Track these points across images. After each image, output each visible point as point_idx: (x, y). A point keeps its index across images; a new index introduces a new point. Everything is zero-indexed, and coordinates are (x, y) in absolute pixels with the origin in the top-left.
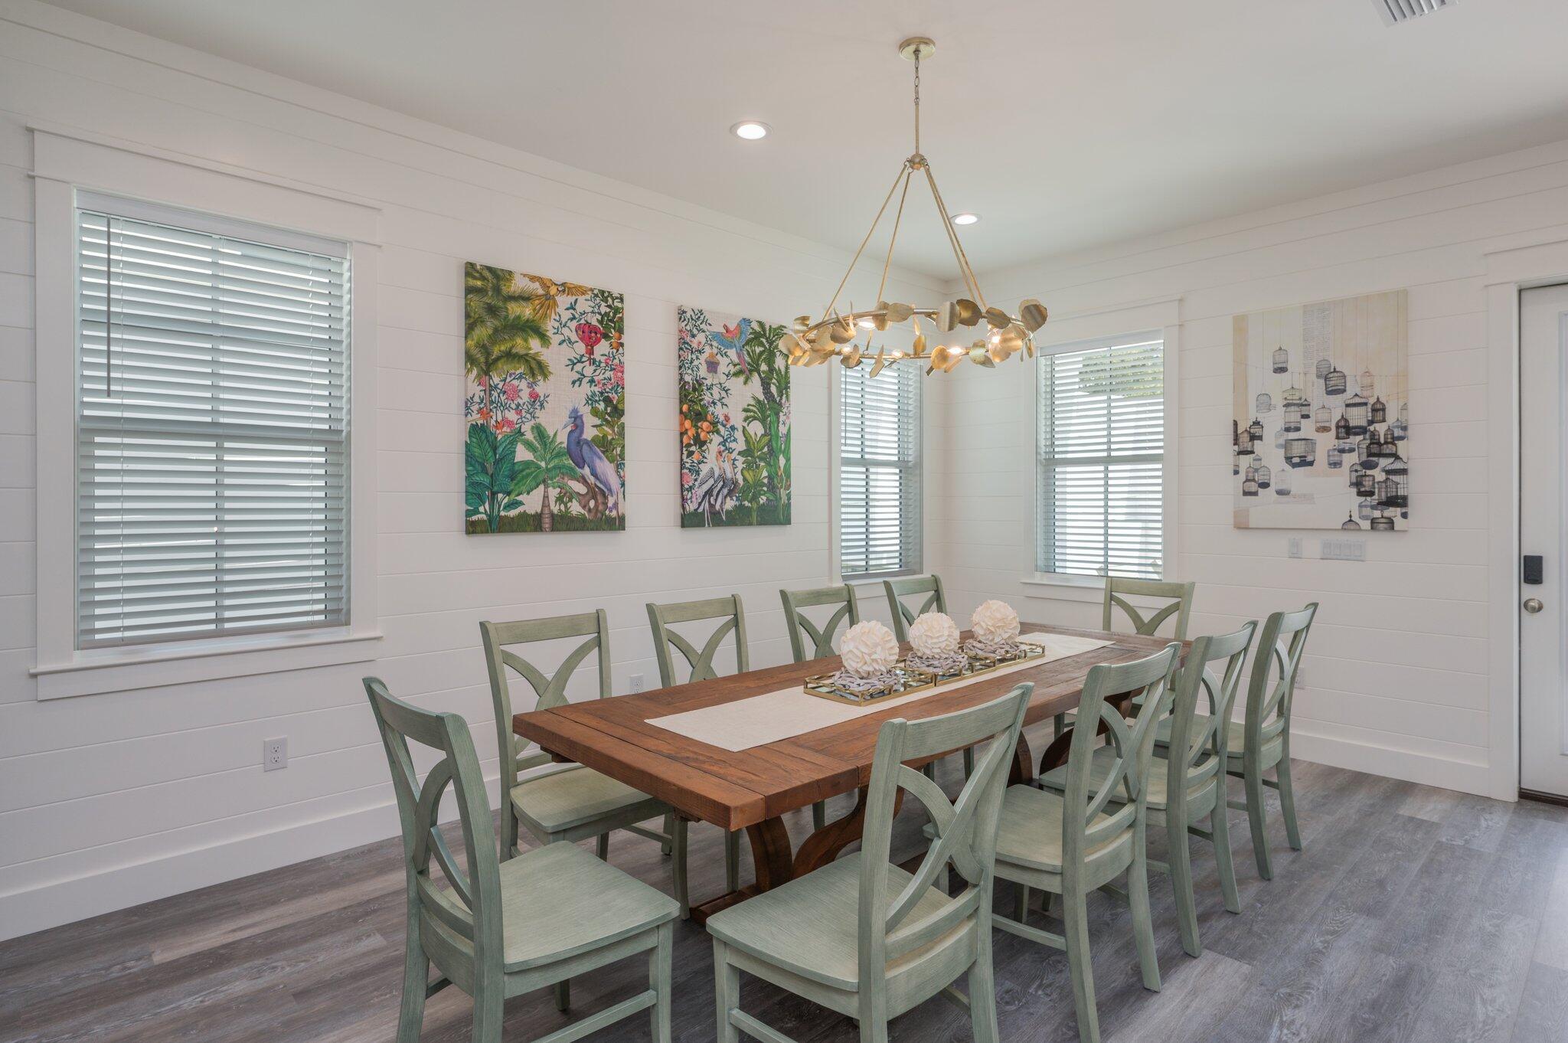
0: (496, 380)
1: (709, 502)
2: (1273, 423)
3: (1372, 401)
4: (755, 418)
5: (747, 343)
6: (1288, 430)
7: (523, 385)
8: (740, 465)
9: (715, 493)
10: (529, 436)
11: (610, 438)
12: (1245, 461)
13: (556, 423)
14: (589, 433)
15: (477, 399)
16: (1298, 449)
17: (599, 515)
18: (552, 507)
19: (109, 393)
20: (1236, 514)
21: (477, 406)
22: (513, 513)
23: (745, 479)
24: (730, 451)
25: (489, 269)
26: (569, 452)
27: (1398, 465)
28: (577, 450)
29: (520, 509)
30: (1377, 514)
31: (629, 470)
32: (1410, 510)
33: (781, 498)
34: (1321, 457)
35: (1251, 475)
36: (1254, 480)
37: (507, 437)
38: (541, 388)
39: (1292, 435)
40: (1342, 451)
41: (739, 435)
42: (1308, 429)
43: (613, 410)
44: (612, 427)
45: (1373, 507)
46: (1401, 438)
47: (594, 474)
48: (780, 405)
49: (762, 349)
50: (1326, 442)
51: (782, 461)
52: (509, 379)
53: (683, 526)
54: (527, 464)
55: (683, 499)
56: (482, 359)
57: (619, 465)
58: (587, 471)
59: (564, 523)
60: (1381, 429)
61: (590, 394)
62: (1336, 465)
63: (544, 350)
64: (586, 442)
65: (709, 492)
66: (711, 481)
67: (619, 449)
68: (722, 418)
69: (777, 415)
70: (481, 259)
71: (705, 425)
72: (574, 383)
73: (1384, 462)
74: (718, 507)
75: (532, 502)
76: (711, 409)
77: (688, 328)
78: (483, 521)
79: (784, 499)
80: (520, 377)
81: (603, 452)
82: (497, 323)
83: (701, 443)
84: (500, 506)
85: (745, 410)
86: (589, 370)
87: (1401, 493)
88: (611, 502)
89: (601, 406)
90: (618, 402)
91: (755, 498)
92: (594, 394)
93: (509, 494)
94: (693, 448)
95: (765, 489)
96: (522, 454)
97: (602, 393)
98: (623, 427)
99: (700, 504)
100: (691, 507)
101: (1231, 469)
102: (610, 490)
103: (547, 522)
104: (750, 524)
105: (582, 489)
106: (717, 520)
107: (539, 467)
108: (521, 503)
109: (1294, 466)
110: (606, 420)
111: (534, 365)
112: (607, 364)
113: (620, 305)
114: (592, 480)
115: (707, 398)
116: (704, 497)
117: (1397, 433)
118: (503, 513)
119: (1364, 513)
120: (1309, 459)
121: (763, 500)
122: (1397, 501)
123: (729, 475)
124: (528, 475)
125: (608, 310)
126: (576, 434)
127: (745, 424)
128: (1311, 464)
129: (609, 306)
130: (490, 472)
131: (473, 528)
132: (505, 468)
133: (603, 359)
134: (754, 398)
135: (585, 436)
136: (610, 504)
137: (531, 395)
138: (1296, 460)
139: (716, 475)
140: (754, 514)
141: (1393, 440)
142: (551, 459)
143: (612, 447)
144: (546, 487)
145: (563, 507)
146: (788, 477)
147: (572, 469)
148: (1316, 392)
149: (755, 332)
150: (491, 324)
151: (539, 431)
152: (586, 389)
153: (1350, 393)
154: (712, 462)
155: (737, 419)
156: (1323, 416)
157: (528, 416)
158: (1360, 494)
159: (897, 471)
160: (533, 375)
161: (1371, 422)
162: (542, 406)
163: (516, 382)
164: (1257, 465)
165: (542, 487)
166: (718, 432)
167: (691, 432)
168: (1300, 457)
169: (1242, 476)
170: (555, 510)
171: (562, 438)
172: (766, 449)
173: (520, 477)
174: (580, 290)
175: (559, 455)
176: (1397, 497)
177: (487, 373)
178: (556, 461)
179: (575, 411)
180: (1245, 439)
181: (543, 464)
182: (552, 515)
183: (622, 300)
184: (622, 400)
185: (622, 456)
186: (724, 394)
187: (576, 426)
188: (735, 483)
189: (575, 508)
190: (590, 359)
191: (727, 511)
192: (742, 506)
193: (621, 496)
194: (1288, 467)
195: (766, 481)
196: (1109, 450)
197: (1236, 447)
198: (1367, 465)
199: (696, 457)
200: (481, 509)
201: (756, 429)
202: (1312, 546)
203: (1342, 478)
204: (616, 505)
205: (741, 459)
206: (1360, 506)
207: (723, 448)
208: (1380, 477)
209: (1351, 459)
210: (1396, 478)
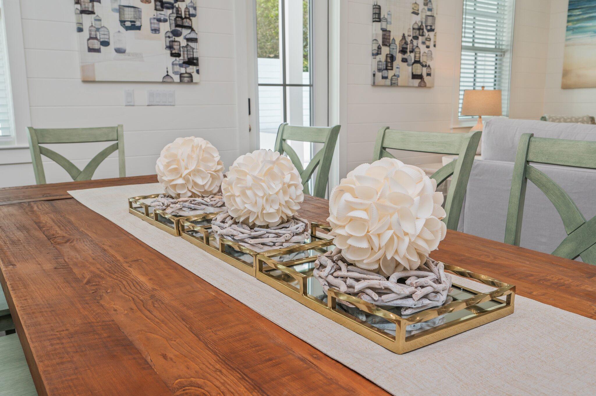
12: (87, 20)
16: (129, 15)
20: (83, 69)
27: (193, 35)
30: (183, 70)
32: (200, 68)
34: (145, 22)
35: (93, 33)
36: (96, 38)
39: (124, 2)
40: (159, 20)
45: (181, 66)
46: (194, 16)
50: (148, 12)
60: (182, 6)
62: (156, 31)
73: (185, 32)
87: (195, 56)
101: (75, 27)
109: (127, 28)
117: (192, 11)
119: (176, 70)
120: (138, 24)
122: (192, 62)
128: (139, 28)
138: (128, 24)
141: (190, 16)
158: (172, 55)
164: (97, 24)
168: (131, 22)
169: (86, 34)
176: (193, 58)
194: (122, 29)
197: (78, 6)
198: (176, 34)
202: (142, 95)
203: (161, 41)
206: (173, 64)
208: (184, 43)
209: (165, 27)
210: (192, 44)
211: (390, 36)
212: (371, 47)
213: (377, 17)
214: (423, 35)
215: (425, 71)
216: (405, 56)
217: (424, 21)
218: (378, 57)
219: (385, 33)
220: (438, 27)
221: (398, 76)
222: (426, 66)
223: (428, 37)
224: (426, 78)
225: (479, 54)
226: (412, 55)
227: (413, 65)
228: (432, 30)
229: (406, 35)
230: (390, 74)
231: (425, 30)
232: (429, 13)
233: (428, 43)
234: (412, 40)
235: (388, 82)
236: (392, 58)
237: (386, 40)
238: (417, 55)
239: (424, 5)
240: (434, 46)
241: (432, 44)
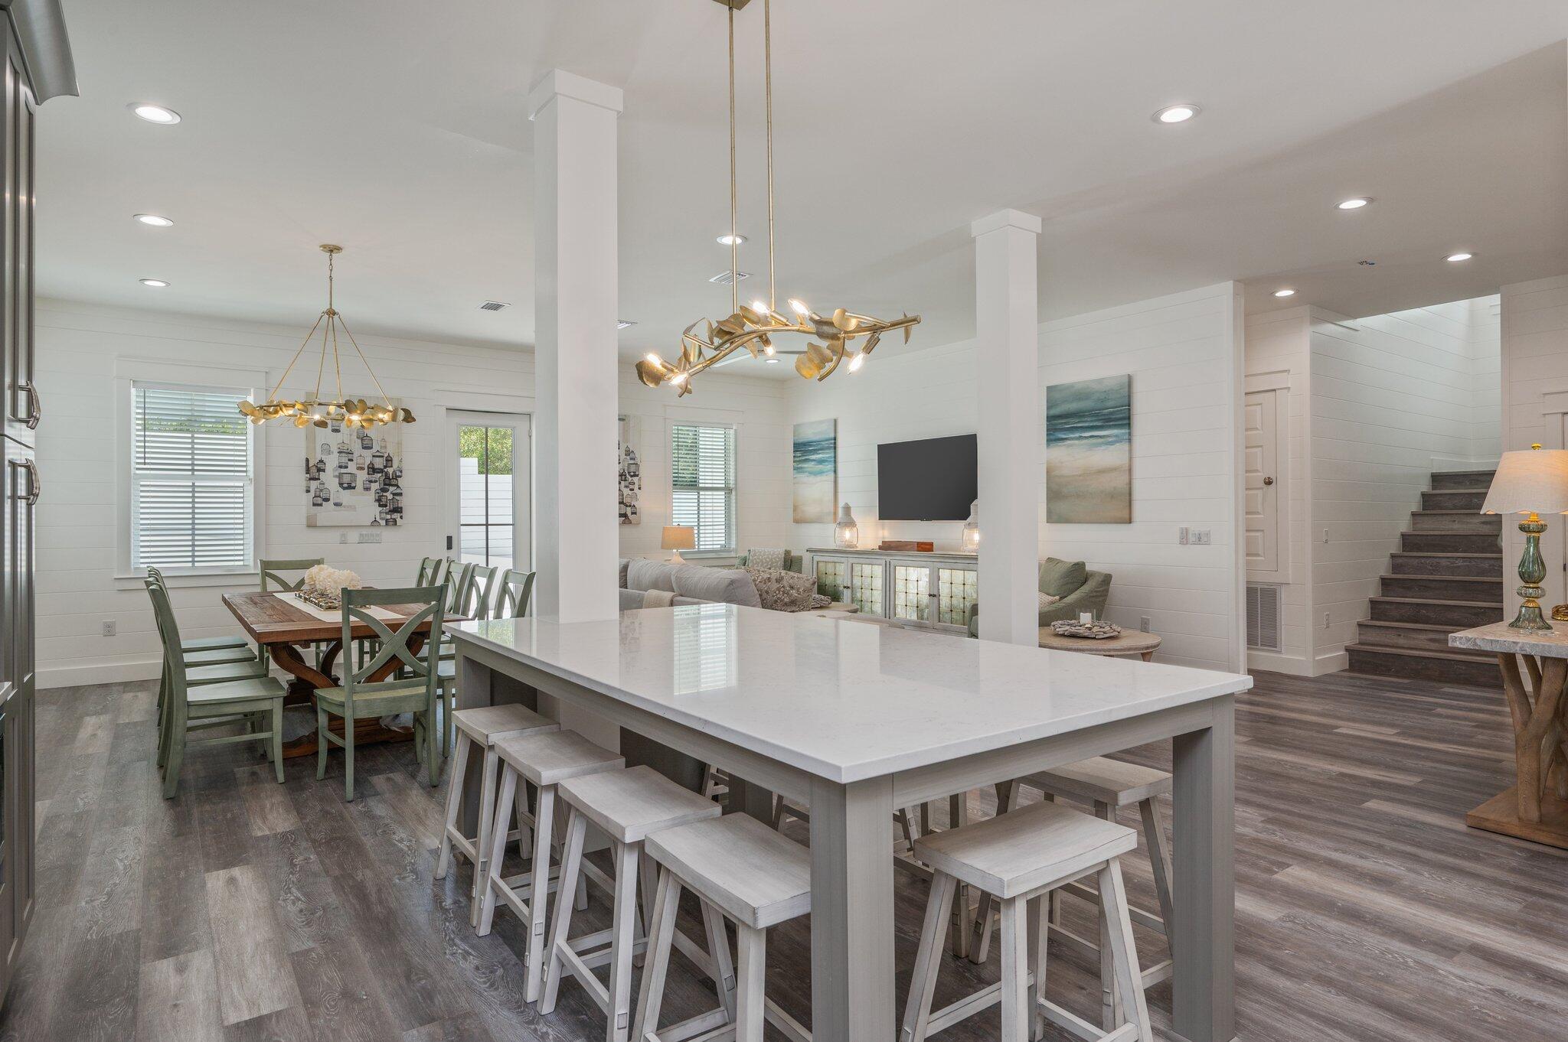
2: (332, 462)
3: (386, 455)
6: (340, 467)
12: (314, 485)
16: (346, 479)
20: (308, 518)
27: (398, 491)
30: (389, 517)
32: (404, 514)
34: (359, 484)
35: (318, 493)
36: (320, 496)
39: (343, 471)
40: (371, 482)
42: (352, 468)
45: (386, 513)
46: (400, 477)
50: (362, 476)
60: (390, 470)
62: (367, 489)
73: (392, 489)
87: (400, 506)
101: (304, 489)
109: (344, 489)
117: (398, 473)
119: (382, 516)
120: (353, 485)
122: (398, 510)
128: (354, 488)
138: (345, 485)
141: (397, 477)
148: (356, 447)
153: (374, 450)
156: (361, 461)
158: (380, 506)
161: (385, 467)
164: (322, 487)
168: (348, 484)
169: (312, 494)
176: (398, 508)
180: (314, 470)
194: (340, 489)
197: (308, 476)
198: (384, 490)
202: (353, 536)
203: (371, 496)
206: (380, 512)
208: (390, 497)
209: (375, 486)
210: (397, 498)
214: (625, 480)
215: (629, 511)
217: (626, 468)
220: (642, 472)
222: (630, 506)
224: (631, 517)
225: (701, 493)
228: (636, 475)
231: (628, 476)
232: (632, 462)
233: (631, 487)
239: (626, 455)
240: (640, 489)
241: (636, 487)
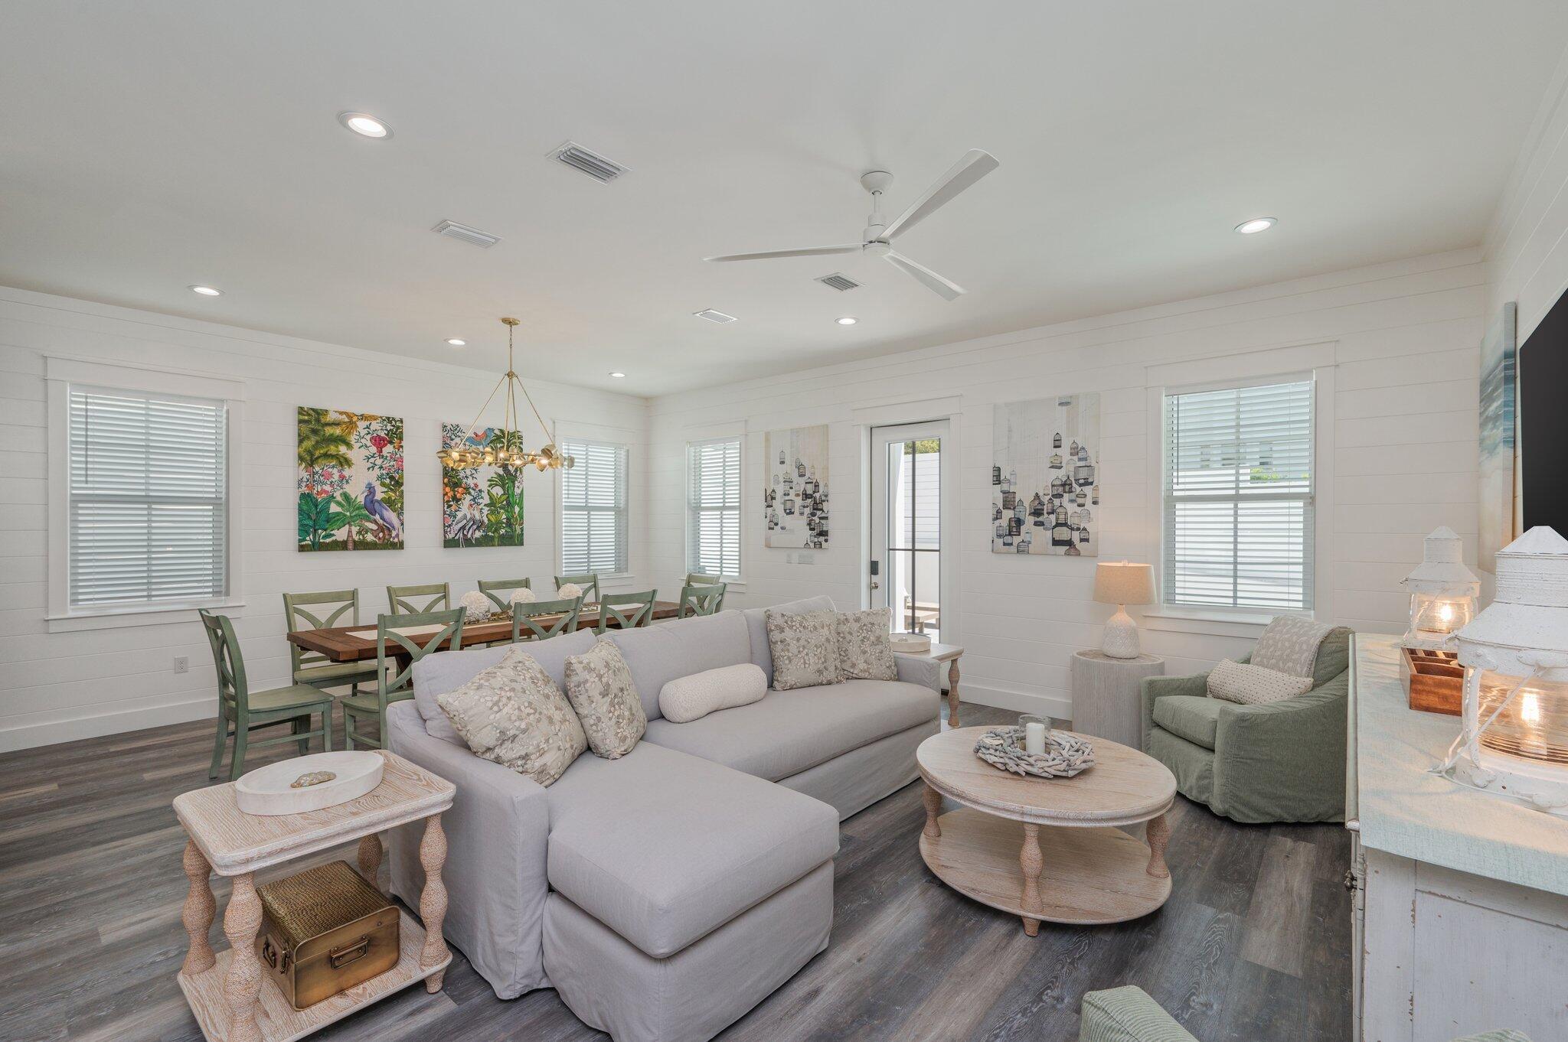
0: (317, 469)
1: (463, 533)
2: (780, 490)
3: (814, 481)
4: (497, 485)
5: (491, 442)
6: (785, 495)
7: (335, 471)
8: (486, 510)
9: (467, 528)
10: (339, 498)
11: (393, 498)
12: (769, 511)
13: (357, 490)
14: (379, 496)
15: (305, 480)
16: (789, 505)
17: (386, 541)
18: (354, 536)
19: (87, 482)
20: (767, 540)
21: (305, 484)
22: (328, 540)
23: (489, 520)
24: (479, 504)
25: (313, 410)
26: (365, 507)
27: (824, 515)
28: (371, 505)
29: (334, 538)
30: (816, 540)
31: (406, 517)
32: (829, 538)
33: (516, 530)
34: (797, 510)
35: (772, 518)
36: (772, 521)
37: (324, 499)
38: (347, 472)
39: (787, 498)
40: (804, 507)
41: (485, 495)
42: (792, 496)
43: (396, 483)
44: (395, 493)
45: (815, 537)
46: (825, 501)
47: (382, 518)
48: (516, 477)
49: (501, 445)
50: (799, 501)
51: (517, 509)
52: (325, 468)
53: (445, 547)
54: (338, 514)
55: (445, 532)
56: (308, 458)
57: (400, 513)
58: (377, 517)
59: (361, 545)
60: (817, 495)
61: (379, 474)
62: (802, 514)
63: (349, 452)
64: (377, 501)
65: (463, 528)
66: (465, 521)
67: (399, 505)
68: (472, 486)
69: (513, 482)
70: (308, 404)
71: (460, 490)
72: (369, 469)
73: (819, 513)
74: (469, 536)
75: (341, 534)
76: (464, 481)
77: (448, 435)
78: (309, 545)
79: (518, 531)
80: (333, 467)
81: (389, 507)
82: (318, 438)
83: (457, 500)
84: (319, 537)
85: (489, 480)
86: (379, 462)
87: (825, 529)
88: (394, 534)
89: (388, 481)
90: (399, 478)
91: (496, 530)
92: (382, 475)
93: (325, 530)
94: (452, 503)
95: (504, 525)
96: (334, 508)
97: (388, 474)
98: (402, 492)
99: (456, 535)
100: (450, 536)
101: (764, 515)
102: (393, 527)
103: (350, 545)
104: (493, 546)
105: (374, 527)
106: (468, 543)
107: (345, 515)
108: (333, 535)
109: (788, 514)
110: (391, 489)
111: (342, 460)
112: (391, 458)
113: (400, 425)
114: (381, 522)
115: (462, 474)
116: (459, 530)
117: (824, 498)
118: (321, 541)
119: (812, 540)
120: (793, 511)
121: (502, 531)
122: (823, 533)
123: (478, 517)
124: (338, 520)
125: (392, 428)
126: (370, 497)
127: (489, 489)
128: (793, 513)
129: (392, 426)
130: (313, 518)
131: (302, 549)
132: (323, 517)
133: (388, 455)
134: (496, 473)
135: (375, 498)
136: (393, 535)
137: (340, 476)
138: (788, 511)
139: (468, 517)
140: (496, 540)
141: (822, 502)
142: (353, 511)
143: (395, 504)
144: (350, 525)
145: (361, 537)
146: (522, 518)
147: (368, 516)
148: (795, 476)
149: (496, 435)
150: (314, 439)
151: (346, 496)
152: (377, 472)
153: (807, 476)
154: (465, 510)
155: (484, 485)
156: (797, 488)
157: (338, 488)
158: (811, 529)
159: (614, 513)
160: (342, 466)
161: (814, 492)
162: (347, 482)
163: (330, 470)
164: (774, 513)
165: (347, 526)
166: (470, 493)
167: (450, 494)
168: (789, 509)
169: (768, 519)
170: (356, 539)
171: (361, 499)
172: (505, 502)
173: (332, 520)
174: (374, 418)
175: (358, 509)
176: (823, 531)
177: (311, 465)
178: (357, 512)
179: (369, 484)
180: (770, 498)
181: (348, 514)
182: (354, 541)
183: (401, 421)
184: (402, 477)
185: (402, 508)
186: (474, 472)
187: (371, 493)
188: (482, 522)
189: (370, 537)
190: (380, 455)
191: (476, 539)
192: (486, 536)
193: (401, 530)
194: (785, 515)
195: (505, 521)
196: (724, 502)
197: (766, 504)
198: (813, 514)
199: (453, 509)
200: (308, 538)
201: (498, 491)
202: (795, 556)
203: (804, 520)
204: (397, 535)
205: (487, 509)
206: (811, 536)
207: (473, 503)
208: (817, 521)
209: (807, 511)
210: (822, 521)
211: (1014, 498)
212: (990, 513)
213: (997, 480)
214: (1070, 492)
215: (1076, 536)
216: (1040, 519)
217: (1071, 474)
218: (997, 522)
219: (1005, 495)
221: (1029, 543)
222: (1078, 529)
223: (1082, 492)
224: (1079, 545)
226: (1053, 517)
227: (1053, 529)
228: (1087, 483)
229: (1041, 494)
230: (1016, 540)
231: (1074, 485)
232: (1082, 463)
233: (1080, 501)
234: (1050, 499)
235: (1013, 549)
236: (1019, 522)
237: (1009, 502)
238: (1062, 517)
239: (1071, 454)
240: (1095, 503)
241: (1088, 501)
